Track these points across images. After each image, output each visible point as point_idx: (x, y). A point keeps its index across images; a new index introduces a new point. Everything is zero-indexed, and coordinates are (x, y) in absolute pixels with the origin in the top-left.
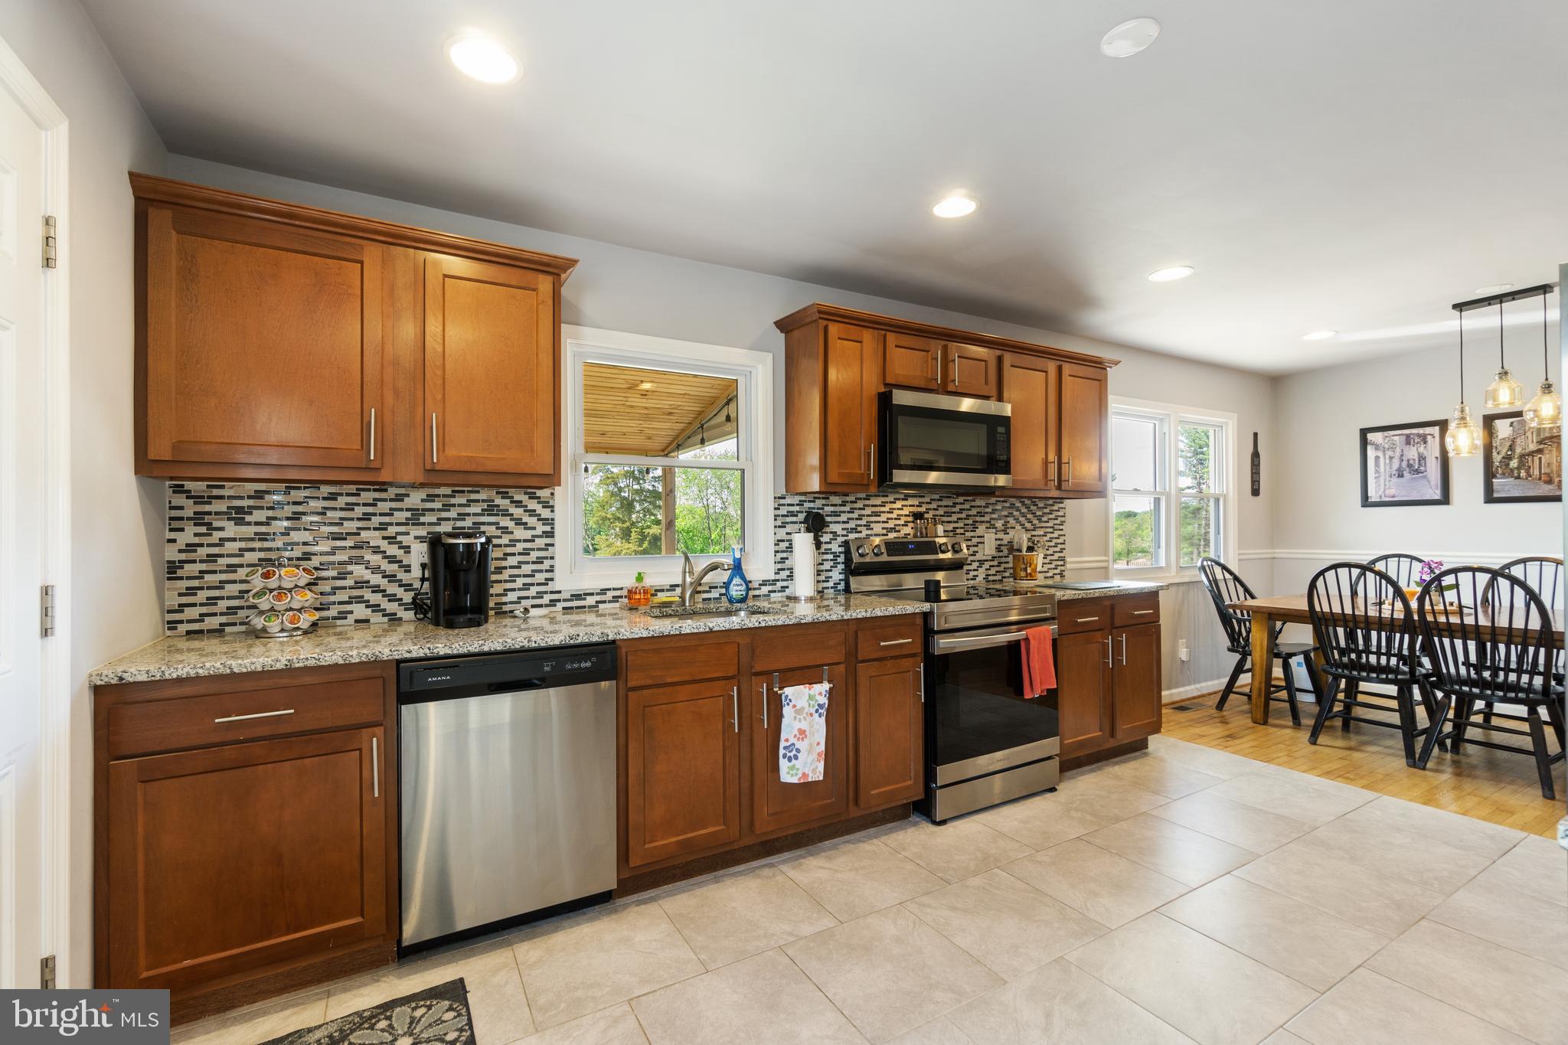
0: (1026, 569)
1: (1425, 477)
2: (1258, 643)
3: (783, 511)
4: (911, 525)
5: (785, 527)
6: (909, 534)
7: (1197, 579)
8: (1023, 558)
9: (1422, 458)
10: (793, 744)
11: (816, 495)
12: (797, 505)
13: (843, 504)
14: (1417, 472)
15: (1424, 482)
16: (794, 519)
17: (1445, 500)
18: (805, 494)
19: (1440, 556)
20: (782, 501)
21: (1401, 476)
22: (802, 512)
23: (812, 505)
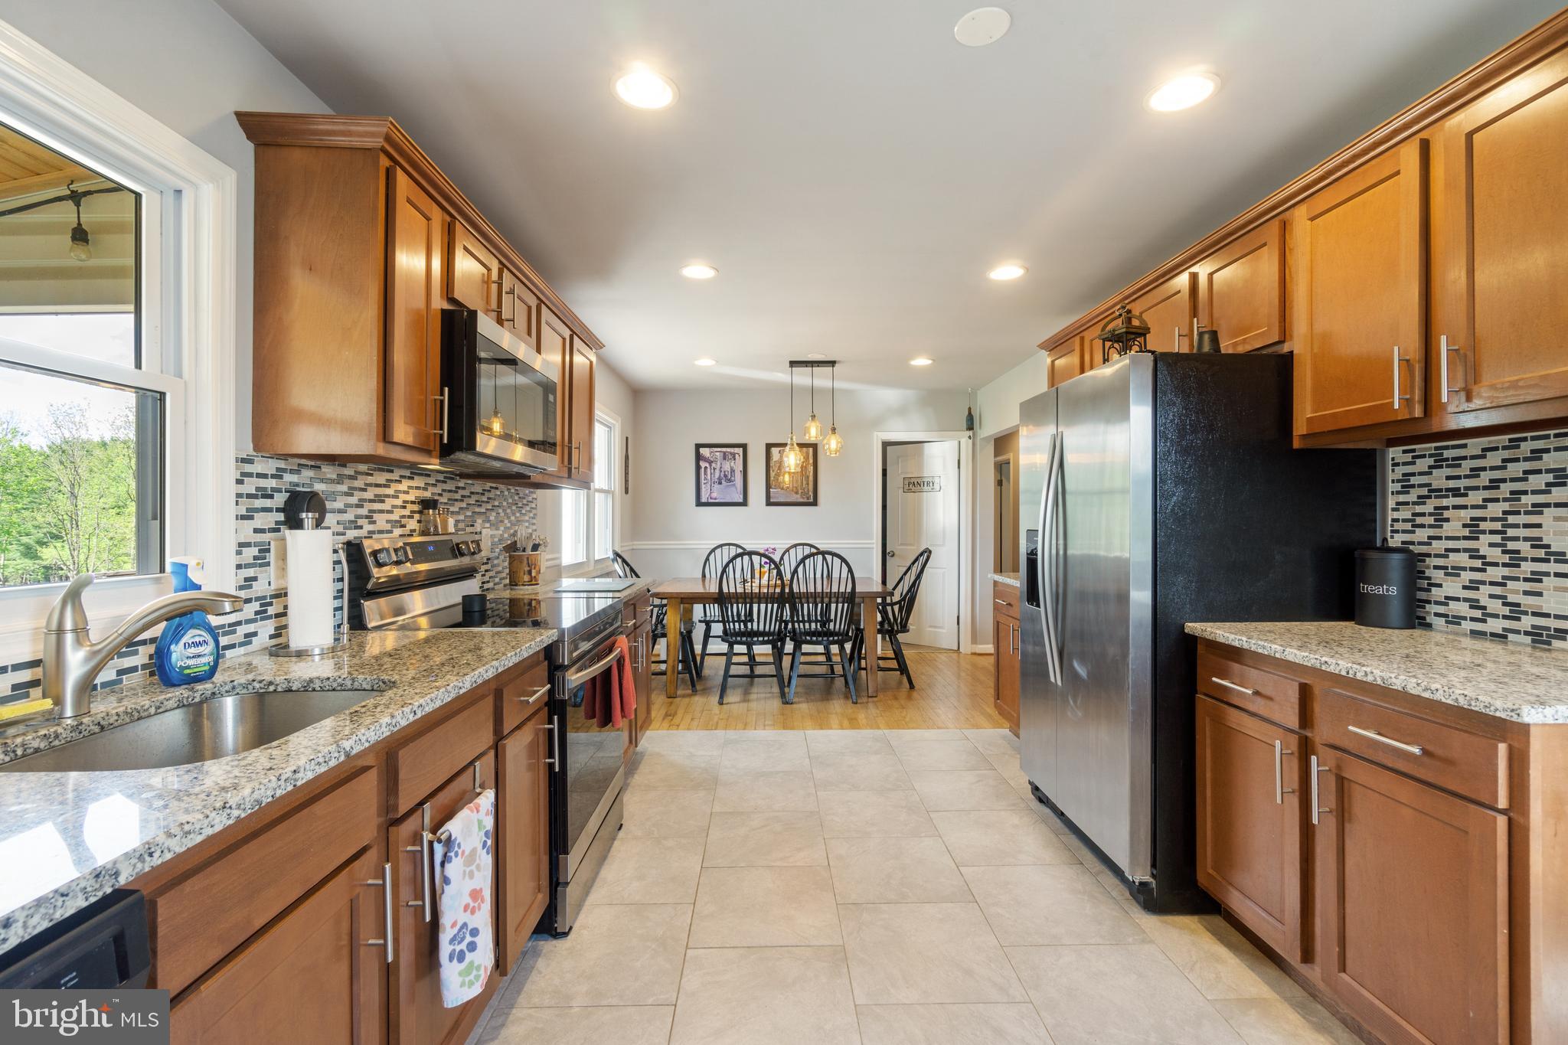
0: (530, 572)
1: (734, 485)
2: (673, 625)
3: (250, 486)
4: (417, 516)
5: (251, 518)
6: (414, 531)
7: (610, 570)
8: (528, 558)
9: (733, 471)
10: (465, 925)
11: (303, 461)
12: (273, 476)
13: (340, 479)
14: (730, 481)
15: (733, 489)
16: (267, 503)
17: (744, 503)
18: (285, 457)
19: (772, 544)
20: (248, 468)
21: (720, 483)
22: (279, 491)
23: (294, 478)
